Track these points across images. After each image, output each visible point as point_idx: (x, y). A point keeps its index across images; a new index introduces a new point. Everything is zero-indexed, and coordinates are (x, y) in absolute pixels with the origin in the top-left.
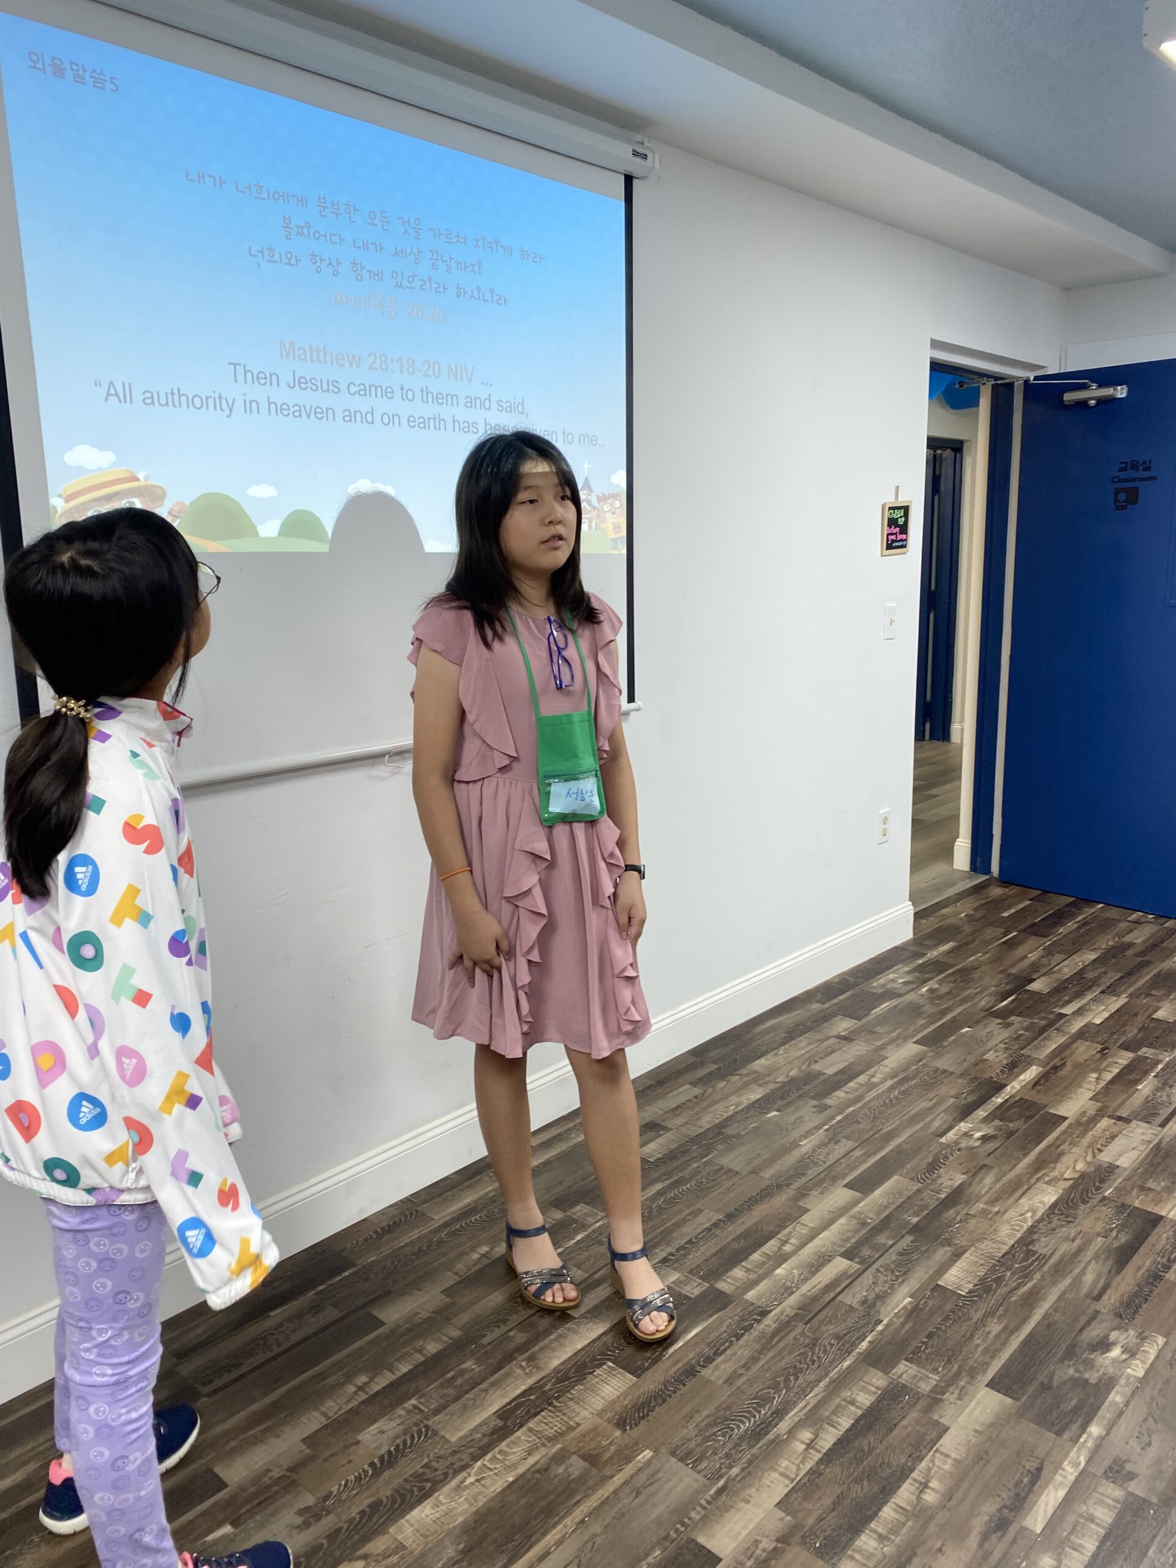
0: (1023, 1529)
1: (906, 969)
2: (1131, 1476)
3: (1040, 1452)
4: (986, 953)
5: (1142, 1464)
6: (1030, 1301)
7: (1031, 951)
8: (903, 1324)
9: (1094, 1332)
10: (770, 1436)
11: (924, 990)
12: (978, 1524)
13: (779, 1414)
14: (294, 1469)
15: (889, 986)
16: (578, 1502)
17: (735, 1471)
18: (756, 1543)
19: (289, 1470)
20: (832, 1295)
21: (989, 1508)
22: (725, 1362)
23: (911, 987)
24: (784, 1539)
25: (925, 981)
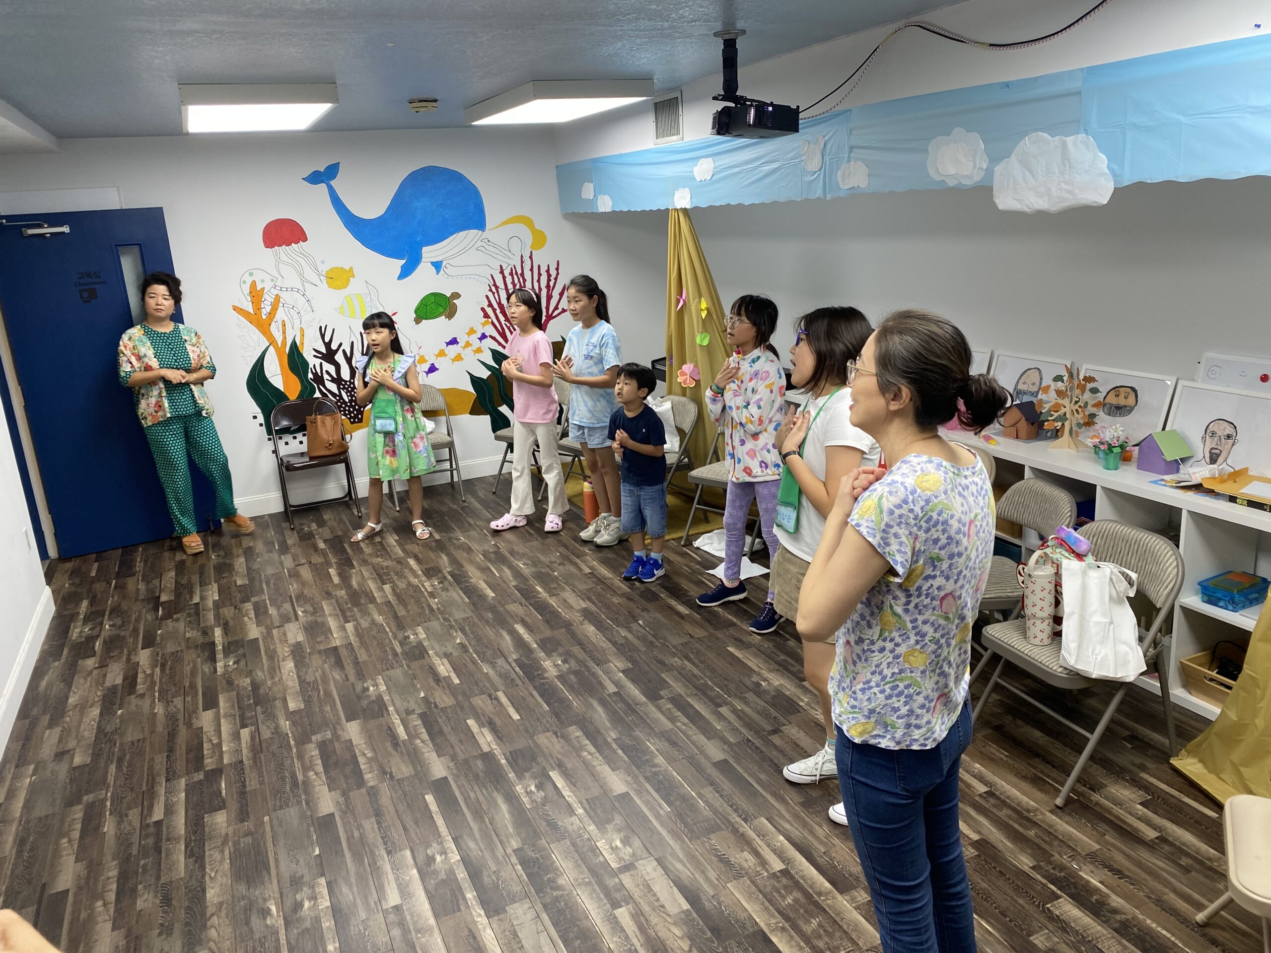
0: (403, 741)
1: (80, 624)
2: (414, 710)
3: (384, 724)
4: (113, 597)
5: (412, 705)
6: (328, 694)
7: (137, 585)
8: (297, 729)
9: (358, 688)
10: (300, 782)
11: (107, 627)
12: (390, 749)
13: (293, 776)
14: (128, 936)
15: (84, 635)
16: (264, 844)
17: (303, 797)
18: (338, 802)
19: (127, 938)
20: (257, 740)
21: (388, 745)
22: (250, 781)
23: (97, 629)
24: (344, 794)
25: (101, 623)
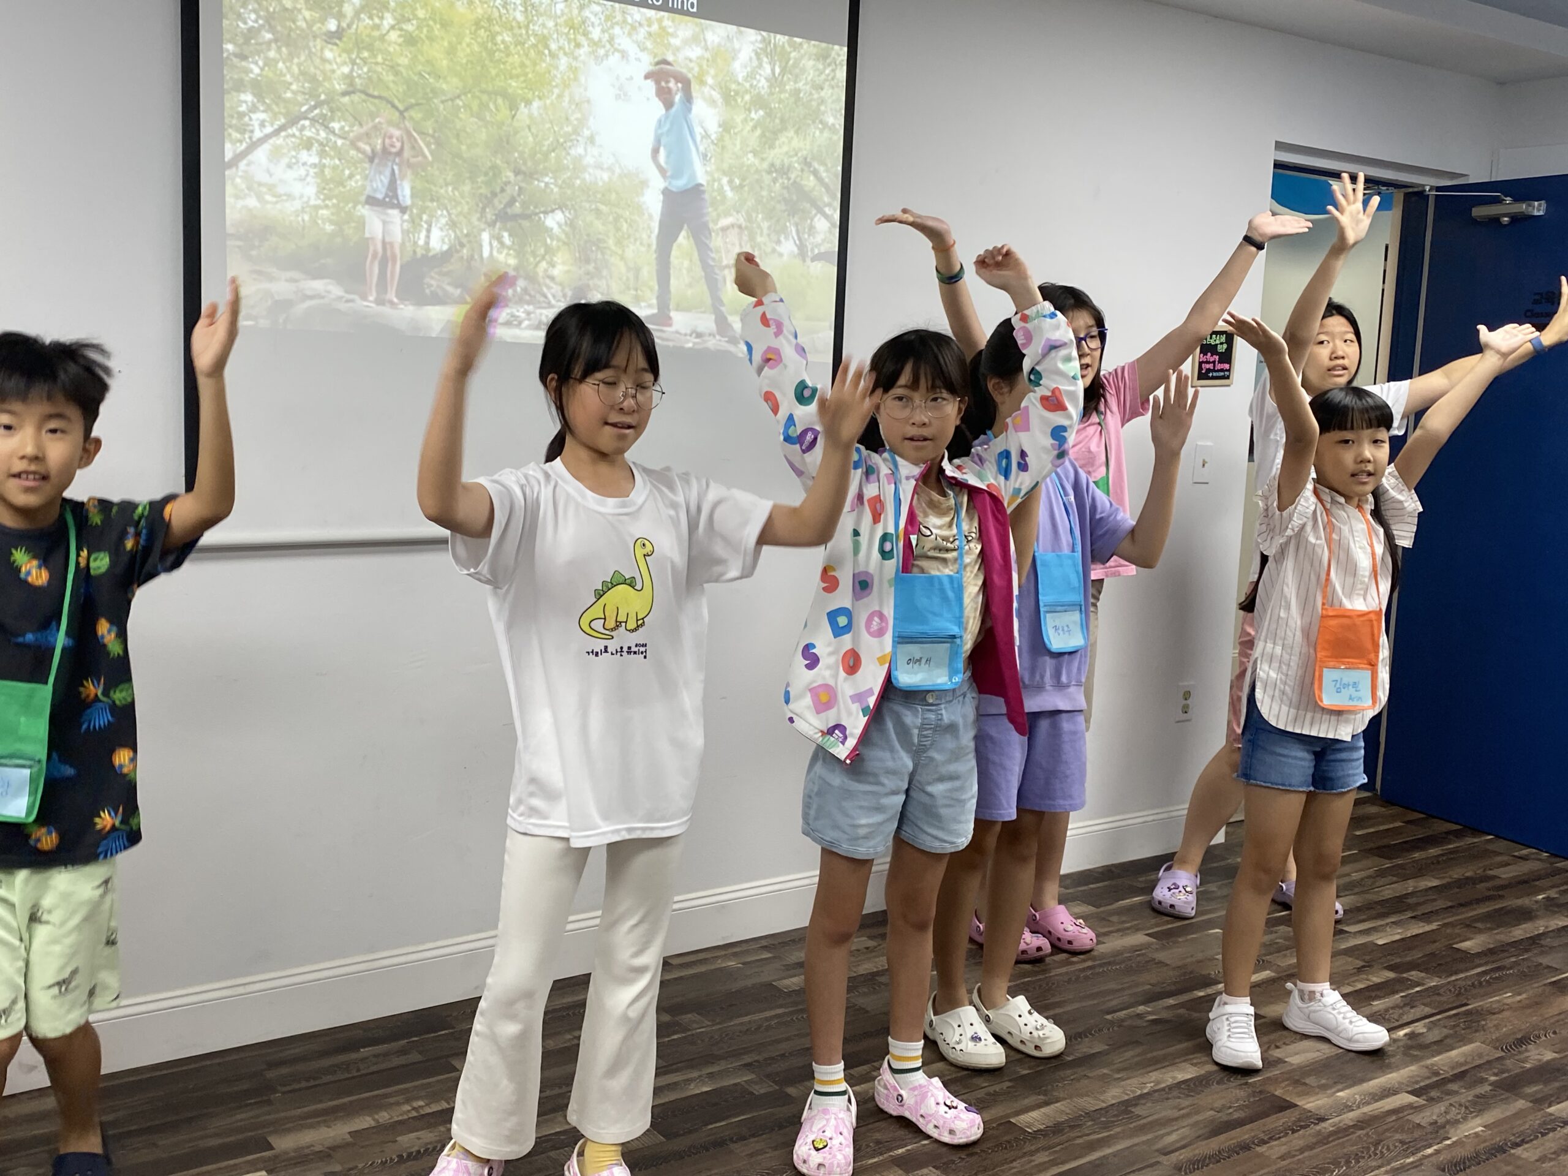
6: (1096, 1145)
14: (334, 1148)
19: (329, 1148)
